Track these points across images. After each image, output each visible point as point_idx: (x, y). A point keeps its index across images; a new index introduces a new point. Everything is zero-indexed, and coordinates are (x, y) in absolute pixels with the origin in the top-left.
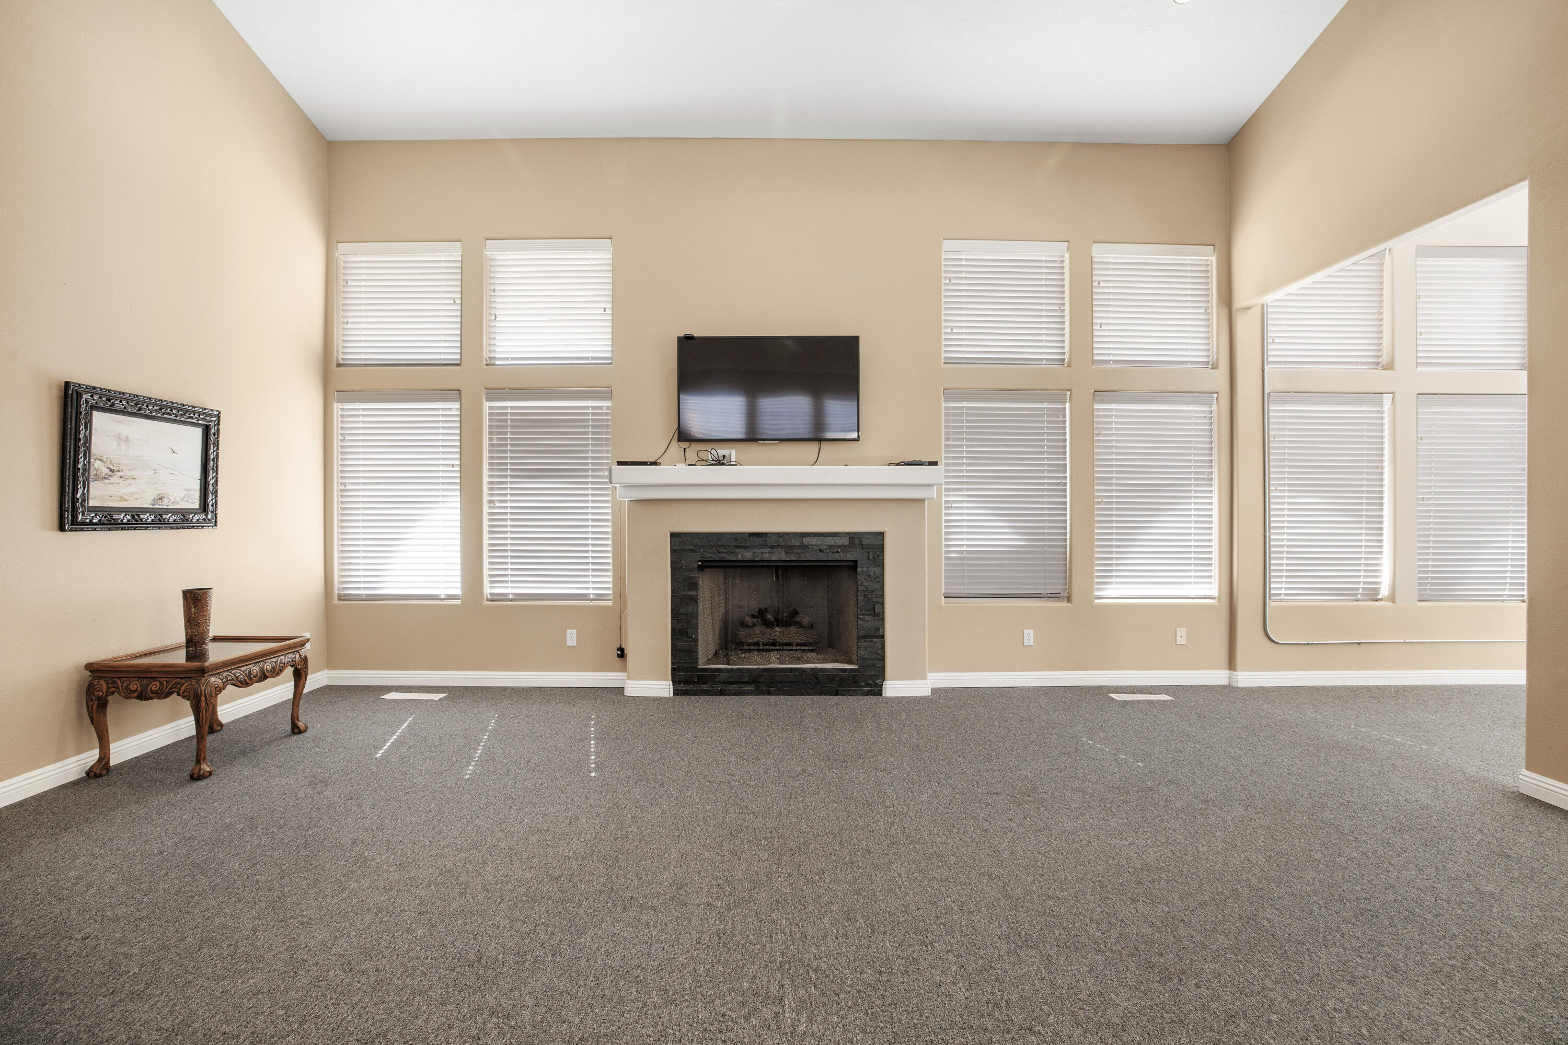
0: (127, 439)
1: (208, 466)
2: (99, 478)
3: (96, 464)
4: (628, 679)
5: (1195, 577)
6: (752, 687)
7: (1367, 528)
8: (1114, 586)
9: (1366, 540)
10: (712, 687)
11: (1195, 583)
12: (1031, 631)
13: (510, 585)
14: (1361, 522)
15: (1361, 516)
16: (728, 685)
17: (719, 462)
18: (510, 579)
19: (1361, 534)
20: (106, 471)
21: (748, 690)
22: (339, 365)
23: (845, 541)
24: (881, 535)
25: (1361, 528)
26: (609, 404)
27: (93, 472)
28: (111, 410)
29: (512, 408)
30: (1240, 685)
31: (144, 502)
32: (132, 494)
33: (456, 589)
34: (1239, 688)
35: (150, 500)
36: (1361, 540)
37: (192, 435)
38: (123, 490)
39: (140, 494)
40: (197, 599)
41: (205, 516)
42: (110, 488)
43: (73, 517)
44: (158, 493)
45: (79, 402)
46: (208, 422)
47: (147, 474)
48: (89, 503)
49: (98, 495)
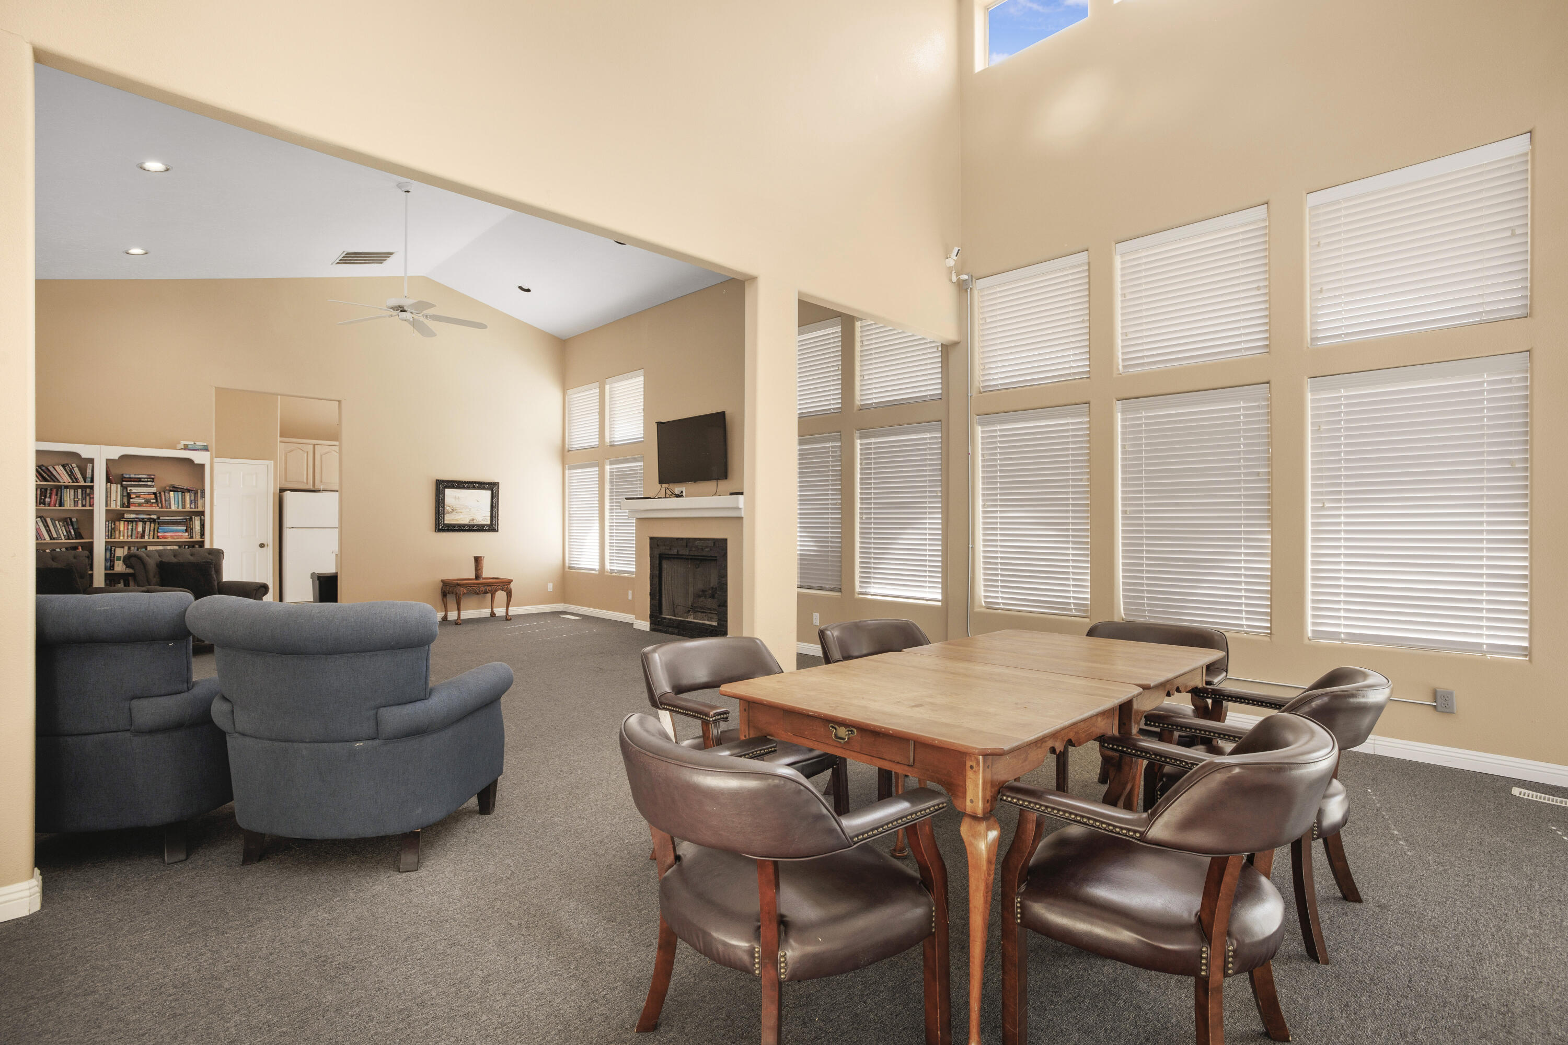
0: (459, 498)
1: (494, 506)
2: (448, 513)
3: (447, 508)
4: (636, 619)
5: (930, 582)
7: (1073, 542)
8: (872, 585)
9: (1074, 555)
11: (930, 587)
12: (818, 615)
13: (615, 565)
14: (1068, 536)
15: (1068, 530)
17: (679, 496)
18: (615, 561)
19: (1068, 548)
20: (450, 510)
22: (569, 451)
23: (711, 544)
24: (725, 541)
25: (1068, 542)
26: (642, 464)
27: (446, 511)
28: (453, 487)
29: (616, 468)
31: (466, 521)
32: (460, 519)
33: (597, 567)
35: (468, 521)
36: (1068, 555)
37: (487, 494)
38: (457, 518)
39: (463, 519)
40: (478, 560)
41: (492, 527)
42: (453, 517)
43: (442, 527)
44: (471, 518)
45: (442, 486)
46: (492, 487)
47: (468, 510)
48: (446, 522)
49: (449, 519)
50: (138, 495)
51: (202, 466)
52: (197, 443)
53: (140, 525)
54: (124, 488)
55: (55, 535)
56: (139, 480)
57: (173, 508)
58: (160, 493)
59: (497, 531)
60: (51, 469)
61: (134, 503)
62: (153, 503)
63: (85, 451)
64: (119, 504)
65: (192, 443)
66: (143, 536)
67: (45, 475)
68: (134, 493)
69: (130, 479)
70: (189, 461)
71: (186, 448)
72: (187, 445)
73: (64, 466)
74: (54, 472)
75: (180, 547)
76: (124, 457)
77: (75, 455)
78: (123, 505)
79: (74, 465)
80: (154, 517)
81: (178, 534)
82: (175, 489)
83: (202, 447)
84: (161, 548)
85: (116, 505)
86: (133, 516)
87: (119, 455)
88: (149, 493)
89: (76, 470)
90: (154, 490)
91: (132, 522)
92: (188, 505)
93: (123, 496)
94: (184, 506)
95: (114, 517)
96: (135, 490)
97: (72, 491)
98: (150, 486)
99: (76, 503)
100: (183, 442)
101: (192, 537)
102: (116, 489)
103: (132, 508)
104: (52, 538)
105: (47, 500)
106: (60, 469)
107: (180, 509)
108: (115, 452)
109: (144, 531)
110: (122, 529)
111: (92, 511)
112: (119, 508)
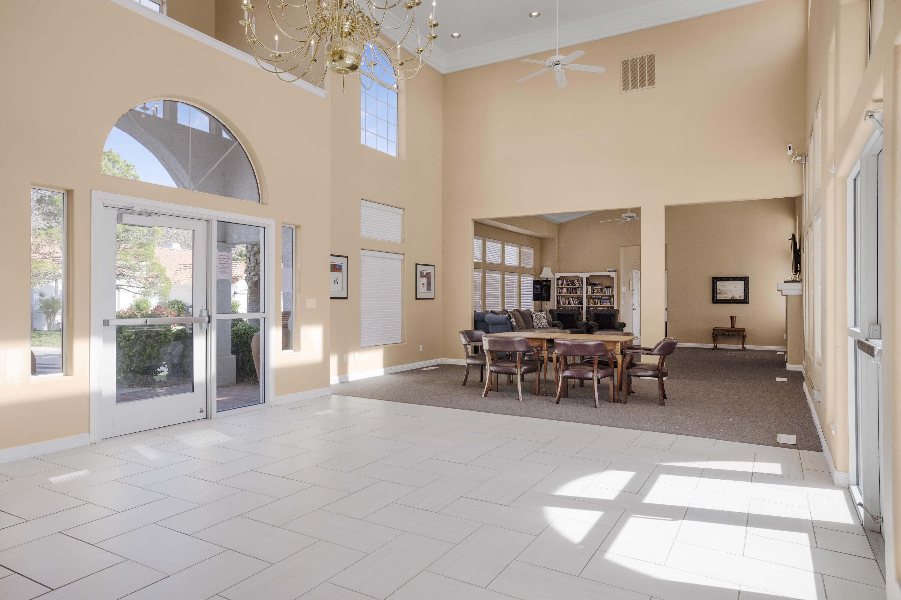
0: (725, 286)
1: (746, 290)
2: (719, 294)
3: (718, 291)
20: (720, 292)
27: (718, 293)
28: (723, 280)
31: (729, 298)
32: (726, 297)
37: (742, 283)
38: (724, 296)
39: (728, 296)
40: (732, 318)
41: (745, 301)
42: (721, 296)
43: (715, 301)
44: (732, 296)
45: (715, 280)
46: (745, 280)
47: (730, 292)
48: (718, 298)
49: (719, 297)
50: (596, 289)
51: (613, 278)
52: (612, 269)
53: (597, 300)
54: (592, 287)
55: (575, 304)
56: (596, 284)
57: (606, 294)
58: (602, 288)
59: (748, 303)
60: (574, 281)
61: (595, 292)
62: (600, 292)
63: (581, 275)
64: (590, 293)
65: (610, 269)
66: (597, 304)
67: (573, 284)
68: (595, 289)
69: (593, 284)
70: (609, 276)
71: (609, 271)
72: (609, 270)
73: (577, 280)
74: (575, 283)
75: (608, 308)
76: (591, 276)
77: (578, 276)
78: (592, 293)
79: (580, 280)
80: (600, 297)
81: (606, 303)
82: (607, 287)
83: (614, 271)
84: (602, 308)
85: (589, 293)
86: (594, 297)
87: (590, 275)
88: (599, 289)
89: (580, 281)
90: (600, 287)
91: (595, 299)
92: (611, 293)
93: (592, 290)
94: (609, 293)
95: (589, 297)
96: (595, 288)
97: (579, 289)
98: (599, 286)
99: (580, 293)
100: (608, 269)
101: (611, 305)
102: (589, 288)
103: (594, 294)
104: (574, 304)
105: (573, 292)
106: (576, 281)
107: (608, 294)
108: (588, 275)
109: (598, 302)
110: (592, 301)
111: (582, 295)
112: (590, 294)
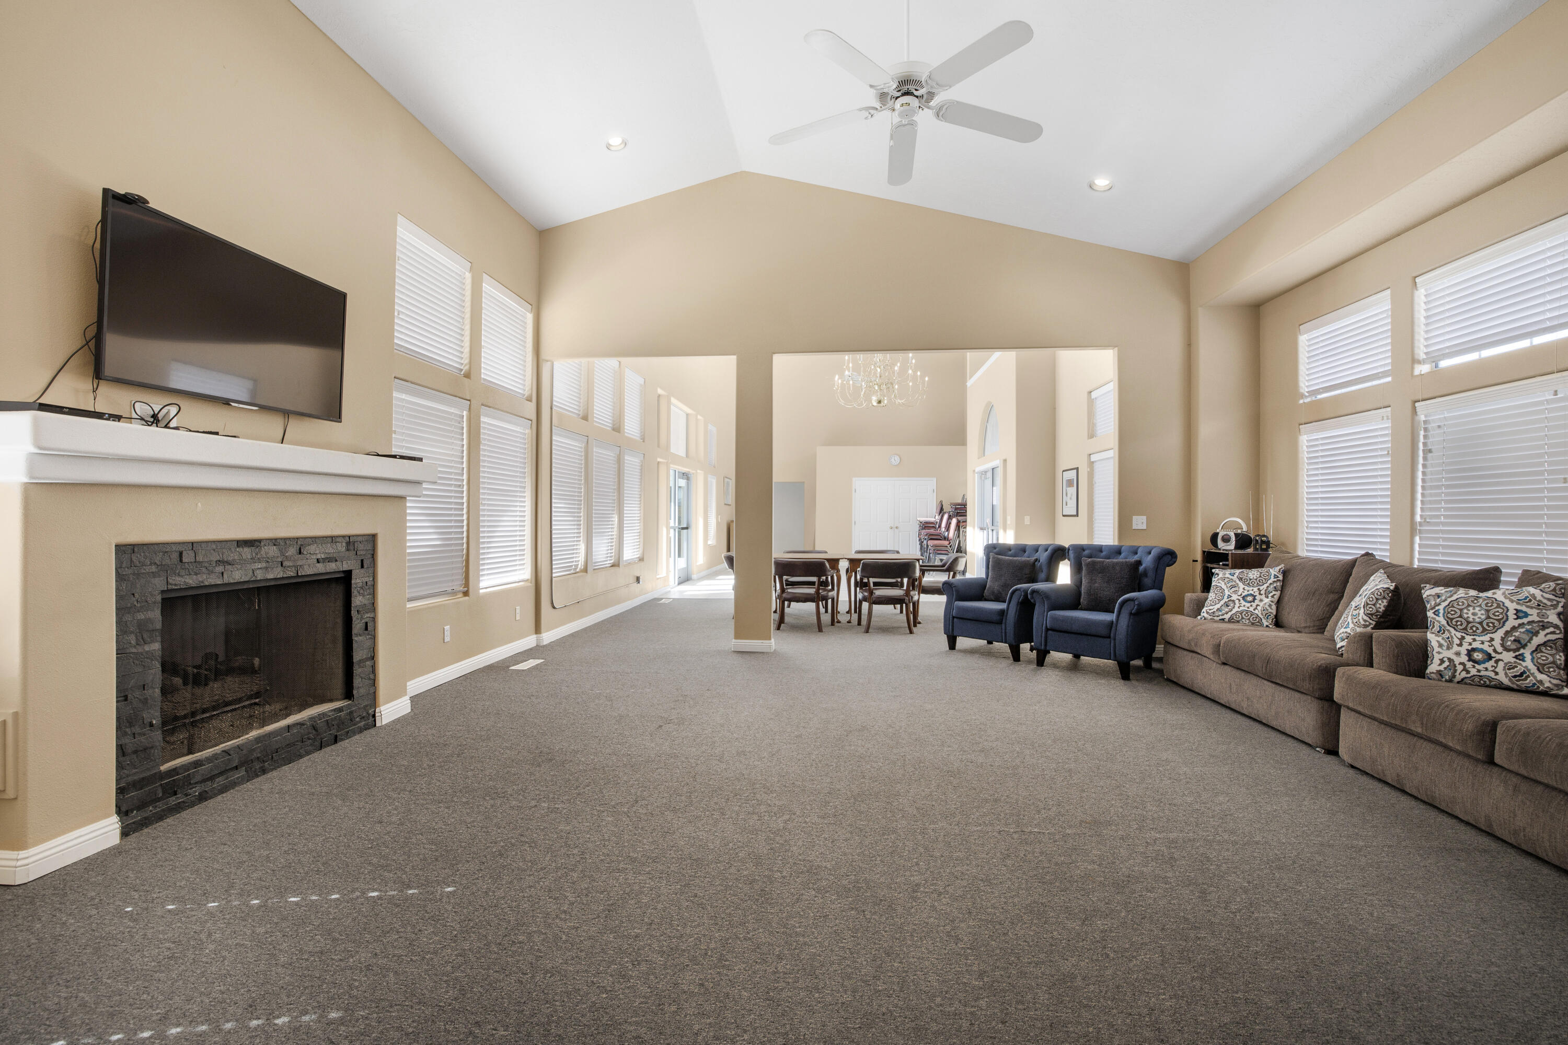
5: (519, 565)
6: (242, 772)
10: (186, 795)
12: (448, 627)
16: (209, 783)
21: (238, 778)
24: (374, 537)
30: (545, 643)
34: (544, 646)
